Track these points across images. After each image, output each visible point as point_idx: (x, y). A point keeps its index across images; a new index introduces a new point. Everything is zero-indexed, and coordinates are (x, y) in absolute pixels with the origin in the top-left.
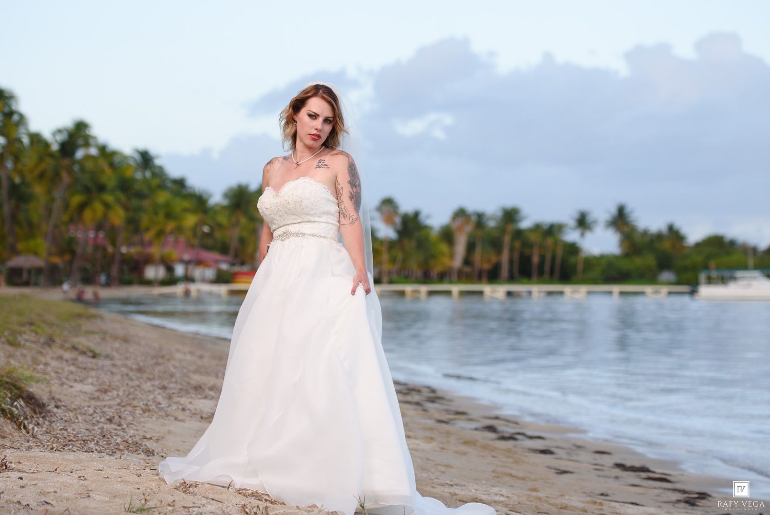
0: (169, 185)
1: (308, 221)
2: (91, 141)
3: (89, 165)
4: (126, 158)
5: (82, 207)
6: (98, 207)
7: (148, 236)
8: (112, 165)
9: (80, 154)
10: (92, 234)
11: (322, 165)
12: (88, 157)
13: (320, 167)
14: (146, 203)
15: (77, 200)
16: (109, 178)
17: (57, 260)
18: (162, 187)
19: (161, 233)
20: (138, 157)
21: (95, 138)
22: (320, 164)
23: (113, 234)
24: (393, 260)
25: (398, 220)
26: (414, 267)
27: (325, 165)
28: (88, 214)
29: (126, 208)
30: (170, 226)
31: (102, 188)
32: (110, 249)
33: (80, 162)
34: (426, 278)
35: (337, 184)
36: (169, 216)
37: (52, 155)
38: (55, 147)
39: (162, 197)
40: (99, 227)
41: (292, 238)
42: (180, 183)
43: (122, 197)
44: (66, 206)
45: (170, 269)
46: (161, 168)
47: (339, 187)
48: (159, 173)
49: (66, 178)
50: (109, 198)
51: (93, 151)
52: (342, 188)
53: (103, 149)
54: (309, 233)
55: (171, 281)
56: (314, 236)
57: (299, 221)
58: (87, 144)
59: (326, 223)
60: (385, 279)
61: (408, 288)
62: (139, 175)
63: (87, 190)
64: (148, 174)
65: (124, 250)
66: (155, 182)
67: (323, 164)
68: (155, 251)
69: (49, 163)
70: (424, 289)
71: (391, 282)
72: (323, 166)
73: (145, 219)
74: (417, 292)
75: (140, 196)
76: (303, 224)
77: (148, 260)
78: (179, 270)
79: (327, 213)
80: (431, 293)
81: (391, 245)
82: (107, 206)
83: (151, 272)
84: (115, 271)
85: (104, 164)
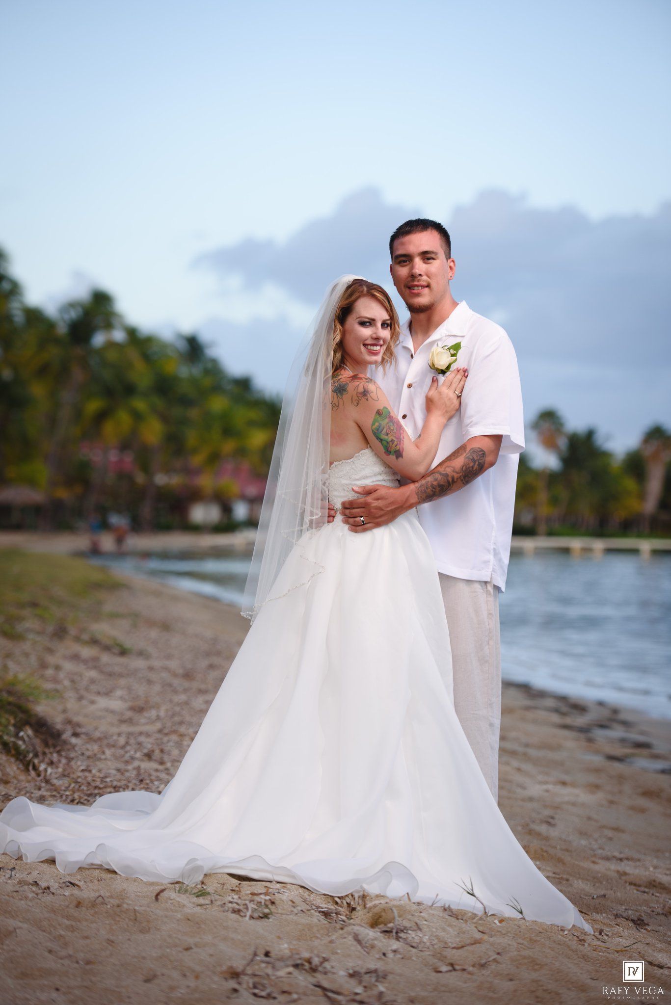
0: (229, 387)
2: (115, 322)
3: (112, 356)
4: (164, 346)
5: (101, 417)
6: (124, 418)
7: (197, 460)
8: (147, 357)
9: (99, 339)
10: (113, 456)
12: (111, 345)
14: (194, 413)
15: (93, 406)
16: (141, 375)
17: (63, 494)
18: (217, 389)
19: (214, 458)
20: (182, 346)
21: (119, 316)
23: (144, 457)
24: (554, 501)
25: (563, 443)
26: (586, 511)
28: (109, 429)
29: (164, 419)
30: (229, 446)
31: (130, 390)
32: (140, 478)
33: (100, 352)
34: (601, 530)
36: (228, 431)
37: (57, 340)
38: (62, 329)
39: (218, 404)
40: (125, 446)
42: (244, 384)
43: (159, 402)
44: (78, 413)
45: (227, 509)
46: (214, 362)
48: (214, 369)
49: (78, 375)
50: (140, 404)
51: (119, 336)
53: (132, 332)
55: (228, 526)
58: (108, 326)
60: (542, 528)
61: (576, 543)
62: (184, 371)
63: (109, 392)
64: (196, 371)
65: (161, 479)
66: (207, 382)
68: (206, 482)
69: (54, 352)
70: (599, 545)
71: (551, 534)
73: (192, 437)
74: (588, 549)
75: (186, 402)
77: (195, 496)
78: (241, 511)
80: (609, 551)
81: (552, 478)
82: (137, 417)
83: (201, 513)
84: (146, 511)
85: (134, 356)
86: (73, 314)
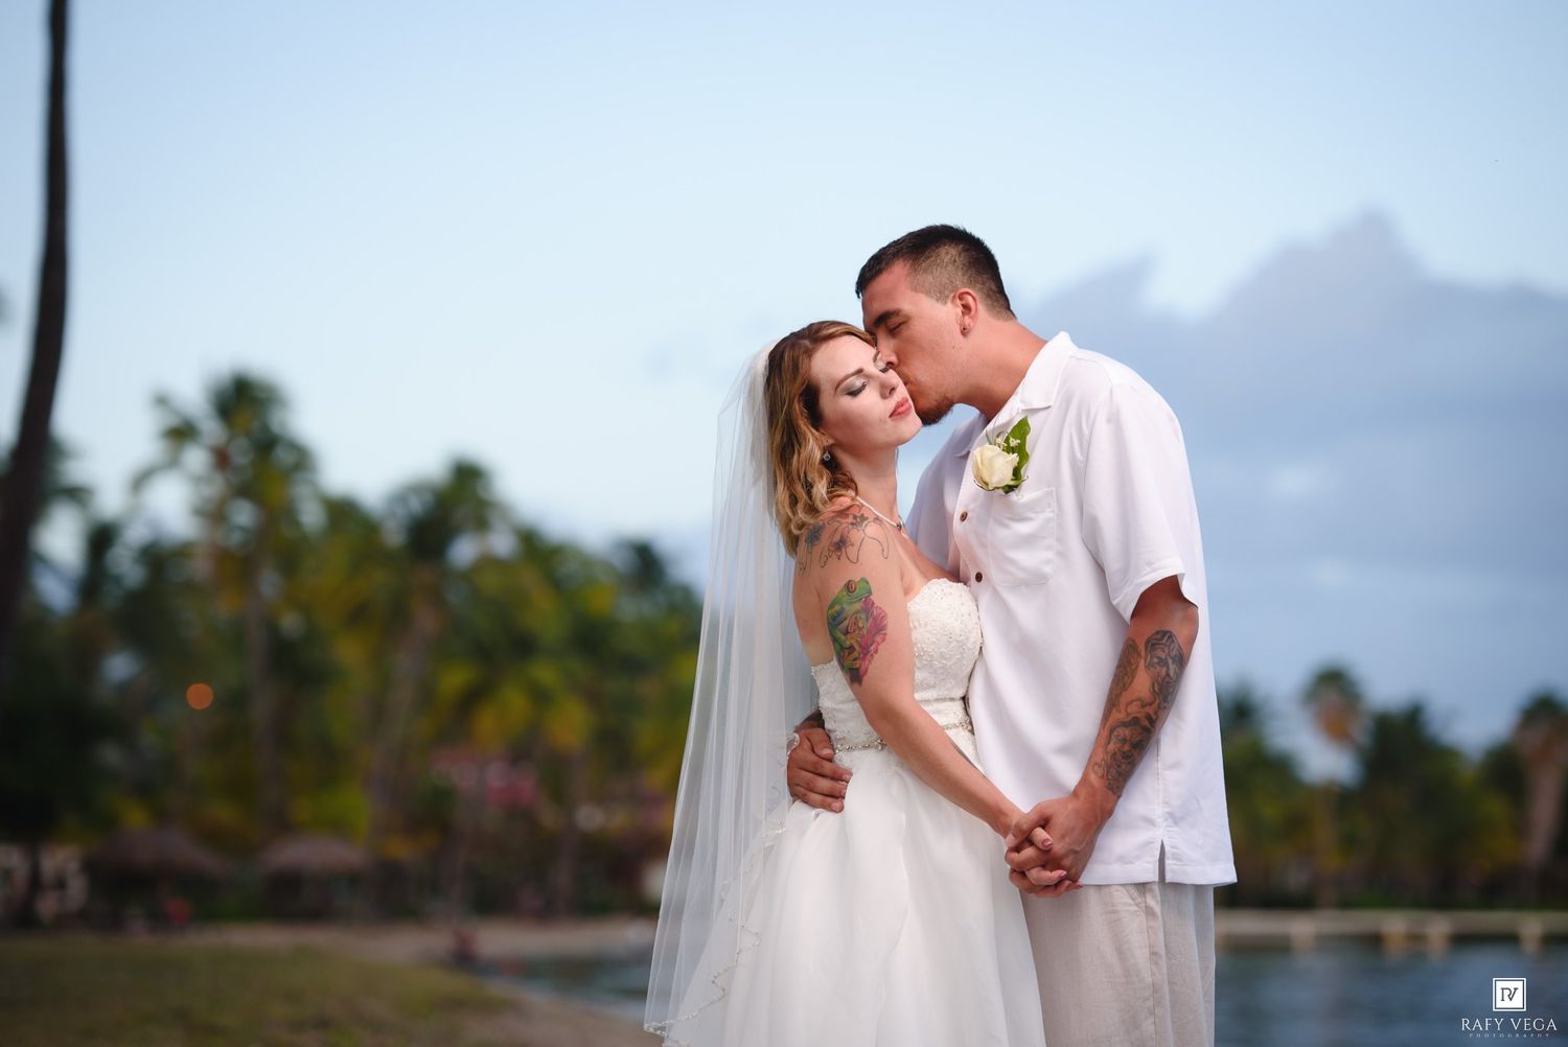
2: (494, 517)
3: (490, 582)
4: (587, 562)
5: (471, 699)
6: (515, 699)
7: (656, 778)
8: (555, 585)
9: (464, 551)
10: (496, 776)
12: (488, 562)
14: (649, 688)
15: (455, 679)
16: (545, 617)
17: (401, 850)
20: (622, 562)
21: (504, 506)
23: (556, 775)
24: (1349, 842)
25: (1361, 732)
26: (1409, 860)
28: (486, 722)
29: (593, 698)
31: (523, 646)
32: (549, 817)
33: (469, 575)
34: (1442, 897)
37: (384, 556)
38: (394, 535)
40: (520, 752)
43: (581, 668)
44: (426, 695)
46: (687, 588)
48: (684, 603)
49: (426, 620)
50: (545, 673)
51: (501, 543)
53: (528, 537)
58: (481, 524)
60: (1328, 893)
61: (1395, 924)
62: (630, 610)
63: (483, 653)
64: (651, 607)
65: (591, 818)
66: (673, 628)
69: (378, 582)
70: (1438, 927)
71: (1346, 904)
73: (645, 734)
74: (1416, 938)
75: (633, 666)
77: (654, 846)
80: (1462, 941)
81: (1341, 799)
82: (541, 697)
84: (562, 876)
85: (530, 579)
86: (416, 505)
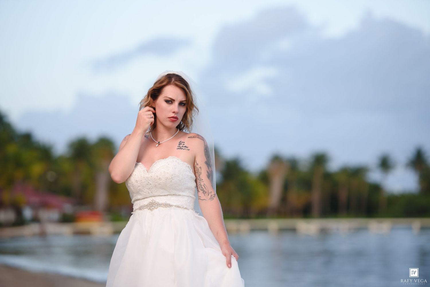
1: (174, 195)
11: (182, 146)
13: (181, 149)
18: (10, 140)
22: (181, 146)
27: (185, 147)
30: (20, 174)
35: (196, 164)
36: (18, 164)
39: (12, 149)
41: (161, 209)
45: (19, 212)
47: (198, 167)
52: (200, 168)
54: (174, 204)
55: (20, 222)
56: (178, 207)
57: (166, 194)
59: (188, 196)
67: (184, 146)
68: (6, 196)
72: (184, 148)
76: (169, 197)
78: (28, 213)
79: (188, 188)
